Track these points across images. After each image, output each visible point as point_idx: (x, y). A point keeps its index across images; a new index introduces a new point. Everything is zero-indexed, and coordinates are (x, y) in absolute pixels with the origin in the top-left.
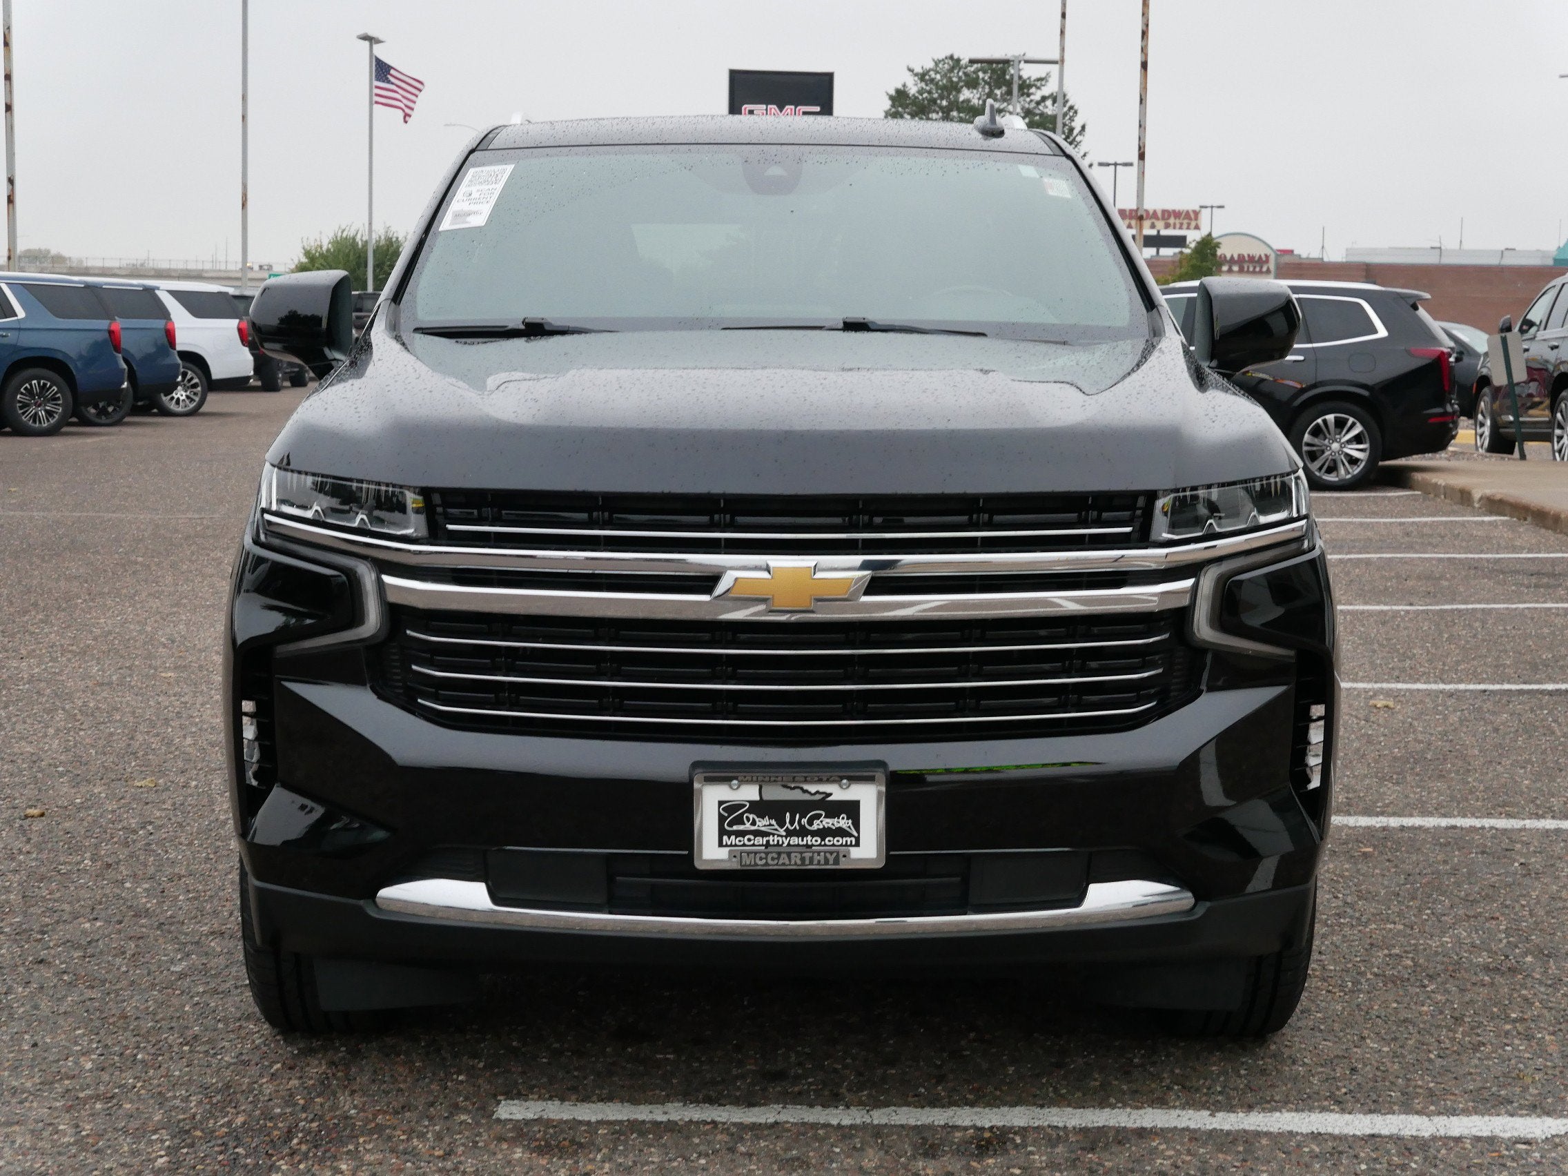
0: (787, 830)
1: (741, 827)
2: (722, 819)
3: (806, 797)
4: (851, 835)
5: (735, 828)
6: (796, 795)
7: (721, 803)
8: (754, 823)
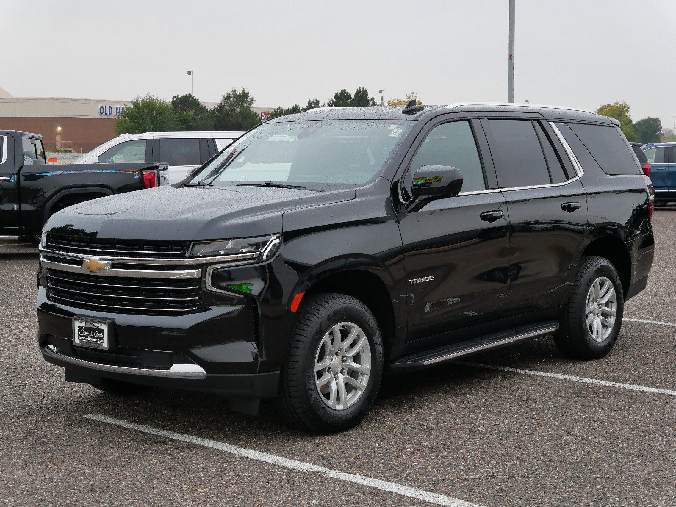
0: (91, 336)
1: (83, 334)
2: (79, 331)
3: (94, 327)
4: (103, 340)
5: (81, 334)
6: (92, 326)
7: (79, 326)
8: (85, 334)
